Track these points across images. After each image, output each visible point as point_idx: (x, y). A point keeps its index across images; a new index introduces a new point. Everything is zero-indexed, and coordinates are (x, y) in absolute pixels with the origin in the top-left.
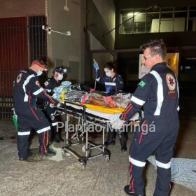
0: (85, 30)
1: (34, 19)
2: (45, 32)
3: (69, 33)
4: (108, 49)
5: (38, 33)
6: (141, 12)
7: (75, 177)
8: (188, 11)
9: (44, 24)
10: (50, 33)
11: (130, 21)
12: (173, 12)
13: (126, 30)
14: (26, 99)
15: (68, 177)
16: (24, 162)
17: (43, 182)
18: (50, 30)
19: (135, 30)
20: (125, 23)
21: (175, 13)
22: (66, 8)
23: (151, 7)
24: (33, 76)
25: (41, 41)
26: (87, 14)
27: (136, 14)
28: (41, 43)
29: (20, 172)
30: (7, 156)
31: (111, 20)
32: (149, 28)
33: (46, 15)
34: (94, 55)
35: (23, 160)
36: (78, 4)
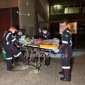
0: (36, 13)
1: (13, 8)
2: (18, 14)
3: (29, 15)
4: (46, 21)
5: (15, 15)
6: (60, 5)
7: (32, 78)
8: (80, 4)
9: (18, 11)
10: (20, 14)
11: (55, 9)
12: (74, 5)
13: (54, 13)
14: (8, 43)
15: (29, 78)
16: (10, 71)
17: (18, 80)
18: (20, 13)
19: (58, 13)
20: (53, 10)
21: (75, 5)
22: (27, 4)
23: (64, 3)
24: (10, 33)
25: (17, 18)
26: (36, 6)
27: (58, 5)
28: (17, 19)
29: (8, 76)
30: (2, 69)
31: (47, 8)
32: (64, 12)
33: (19, 7)
34: (40, 24)
35: (9, 71)
36: (32, 2)
